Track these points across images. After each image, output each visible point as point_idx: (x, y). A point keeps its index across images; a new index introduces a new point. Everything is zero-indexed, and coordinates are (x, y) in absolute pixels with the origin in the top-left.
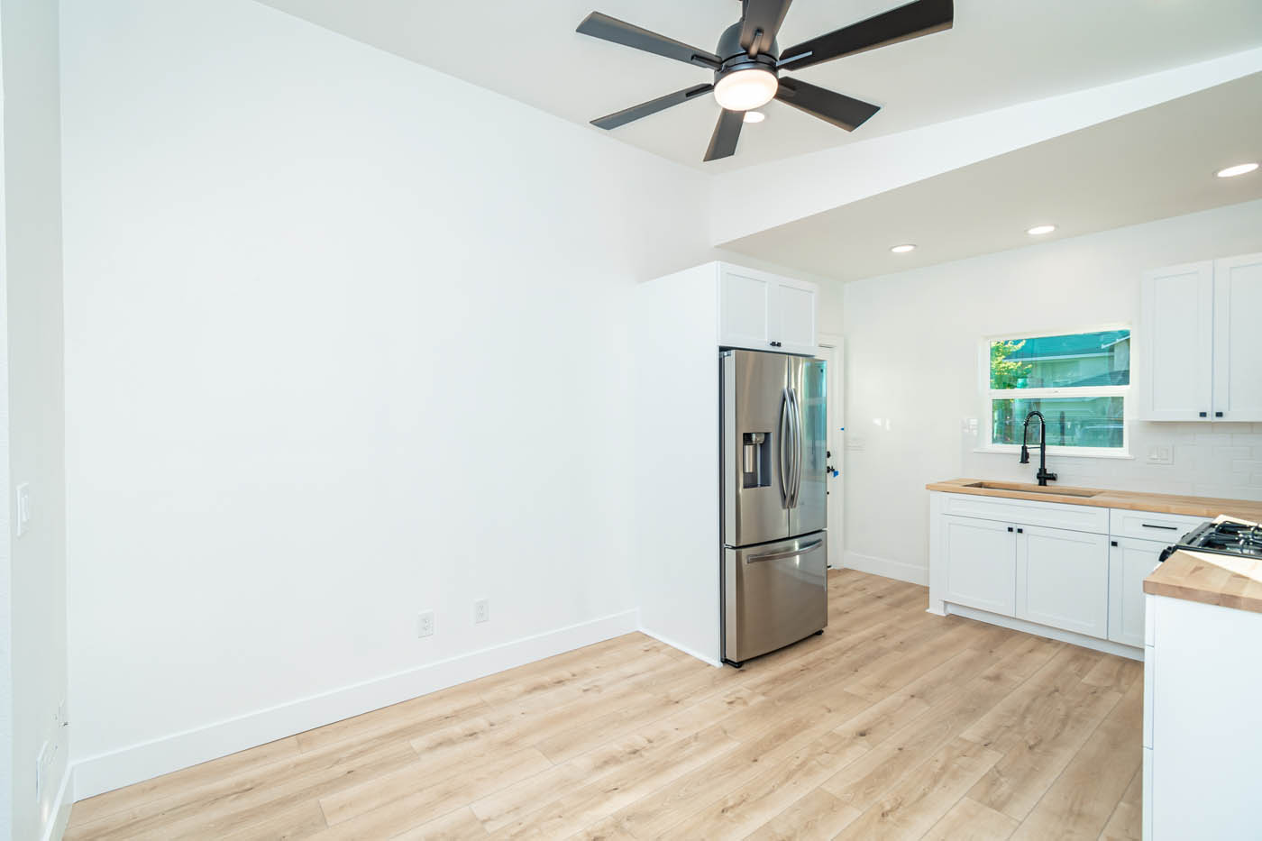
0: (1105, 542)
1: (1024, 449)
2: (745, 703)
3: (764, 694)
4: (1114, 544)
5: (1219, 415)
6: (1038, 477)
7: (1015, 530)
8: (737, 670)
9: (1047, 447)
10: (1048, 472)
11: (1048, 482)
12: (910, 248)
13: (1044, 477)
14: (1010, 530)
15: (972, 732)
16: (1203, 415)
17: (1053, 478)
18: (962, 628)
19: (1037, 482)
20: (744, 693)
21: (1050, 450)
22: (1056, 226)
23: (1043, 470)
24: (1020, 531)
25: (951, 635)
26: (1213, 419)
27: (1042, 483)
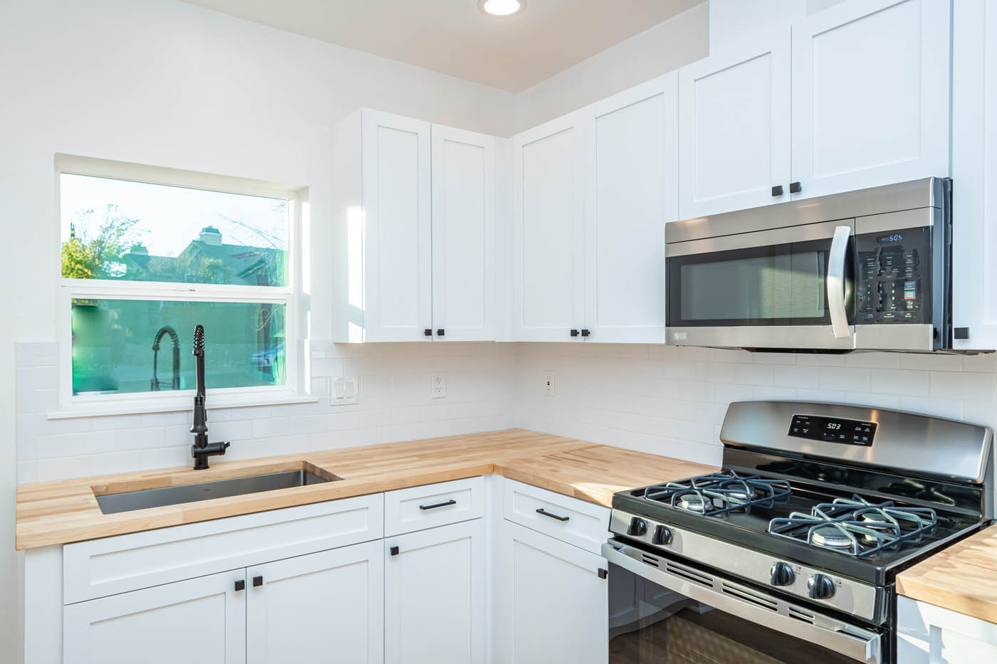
0: (381, 549)
1: (199, 401)
4: (395, 551)
5: (441, 332)
7: (249, 584)
9: (208, 391)
10: (210, 441)
11: (211, 459)
13: (204, 452)
14: (240, 586)
16: (428, 333)
17: (221, 449)
19: (193, 462)
23: (201, 440)
24: (258, 581)
26: (435, 338)
27: (201, 464)
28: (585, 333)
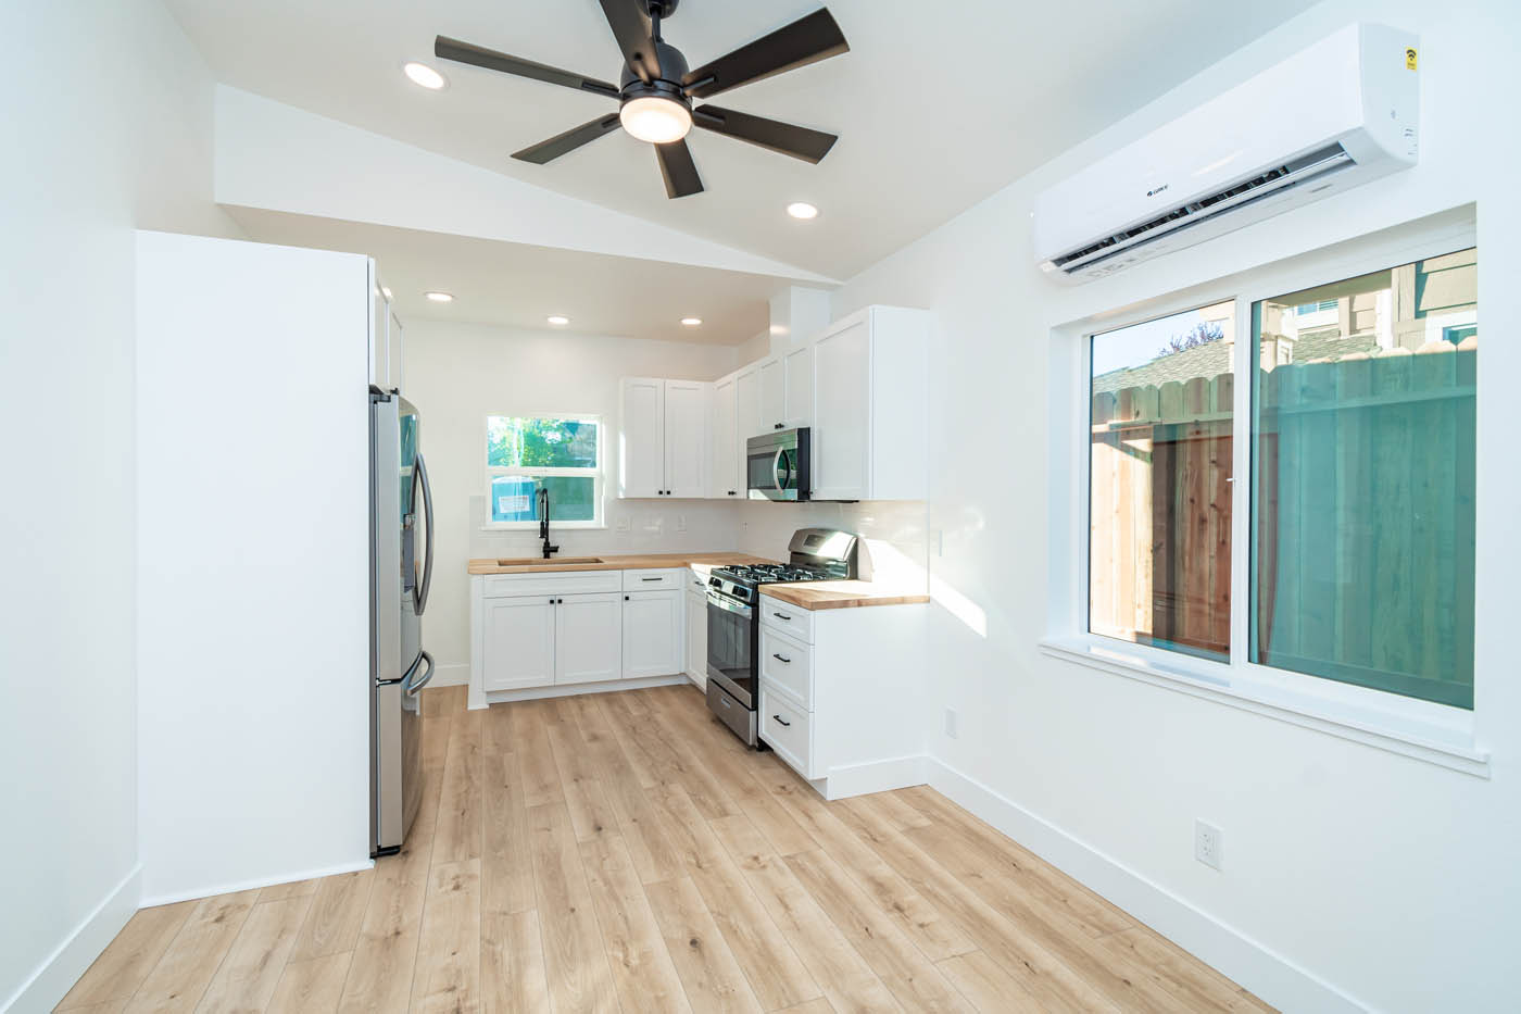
0: (620, 597)
1: (543, 524)
2: (471, 877)
3: (471, 856)
4: (627, 598)
5: (669, 493)
6: (544, 551)
7: (556, 602)
8: (400, 855)
10: (551, 545)
11: (552, 554)
12: (447, 298)
13: (549, 550)
14: (552, 602)
15: (646, 782)
16: (661, 493)
17: (555, 550)
18: (515, 711)
19: (543, 555)
20: (453, 870)
21: (553, 525)
22: (570, 320)
23: (547, 544)
24: (560, 601)
25: (518, 721)
26: (665, 496)
27: (547, 556)
28: (733, 493)
